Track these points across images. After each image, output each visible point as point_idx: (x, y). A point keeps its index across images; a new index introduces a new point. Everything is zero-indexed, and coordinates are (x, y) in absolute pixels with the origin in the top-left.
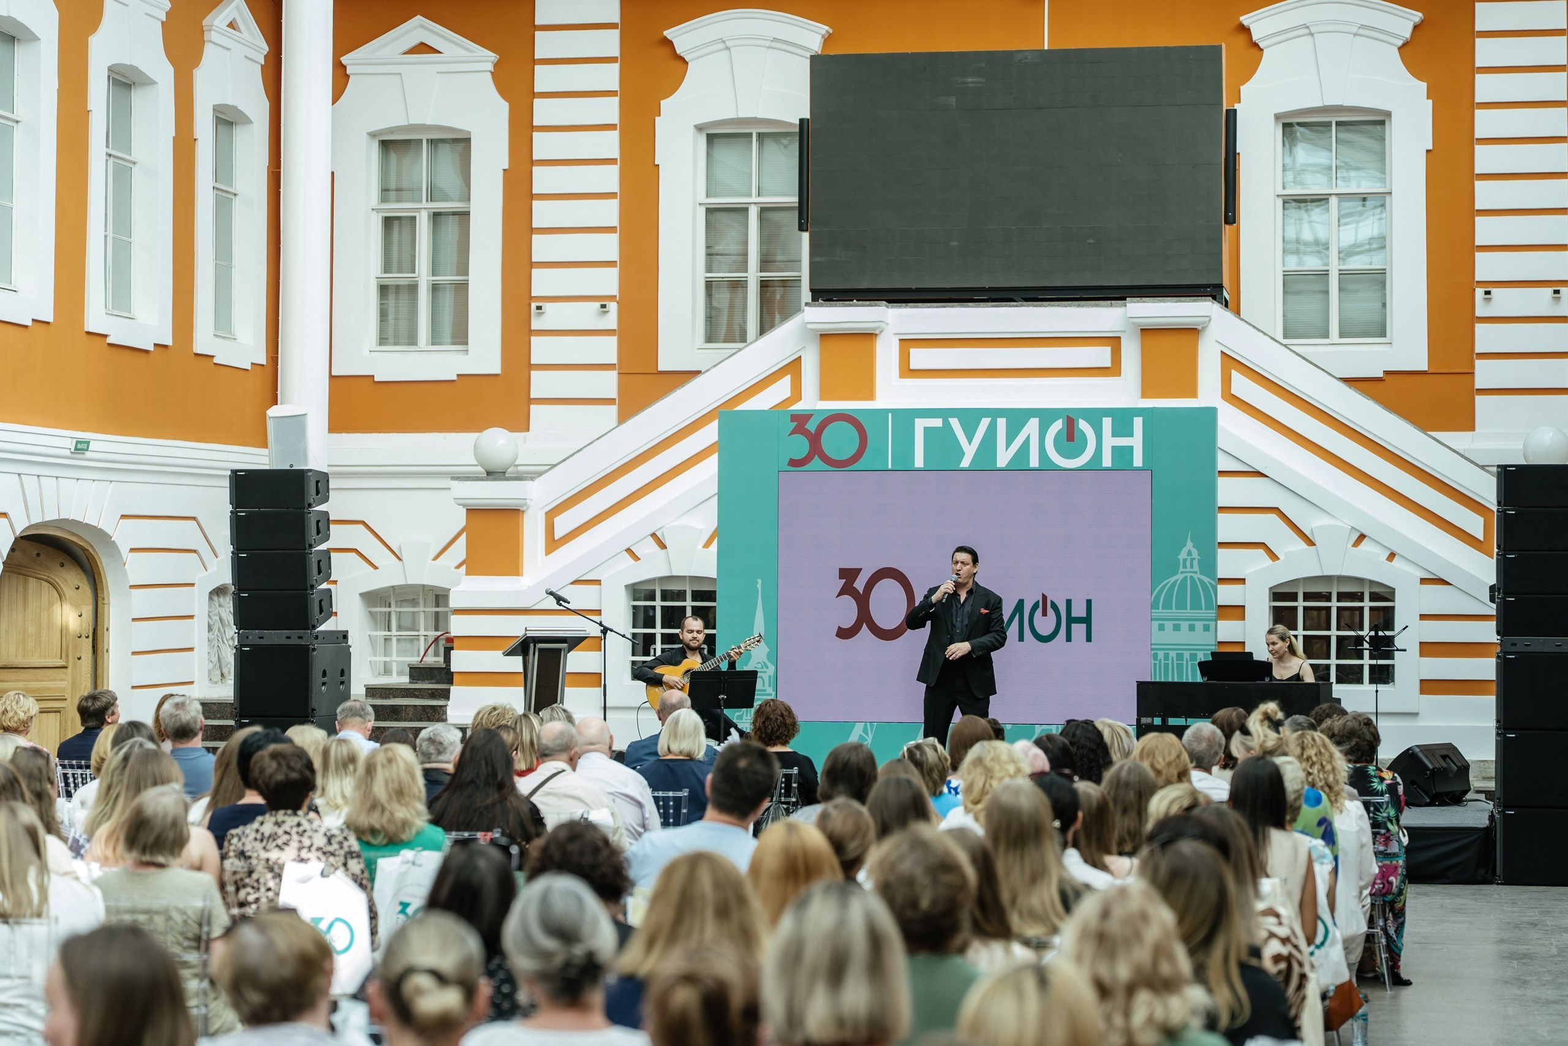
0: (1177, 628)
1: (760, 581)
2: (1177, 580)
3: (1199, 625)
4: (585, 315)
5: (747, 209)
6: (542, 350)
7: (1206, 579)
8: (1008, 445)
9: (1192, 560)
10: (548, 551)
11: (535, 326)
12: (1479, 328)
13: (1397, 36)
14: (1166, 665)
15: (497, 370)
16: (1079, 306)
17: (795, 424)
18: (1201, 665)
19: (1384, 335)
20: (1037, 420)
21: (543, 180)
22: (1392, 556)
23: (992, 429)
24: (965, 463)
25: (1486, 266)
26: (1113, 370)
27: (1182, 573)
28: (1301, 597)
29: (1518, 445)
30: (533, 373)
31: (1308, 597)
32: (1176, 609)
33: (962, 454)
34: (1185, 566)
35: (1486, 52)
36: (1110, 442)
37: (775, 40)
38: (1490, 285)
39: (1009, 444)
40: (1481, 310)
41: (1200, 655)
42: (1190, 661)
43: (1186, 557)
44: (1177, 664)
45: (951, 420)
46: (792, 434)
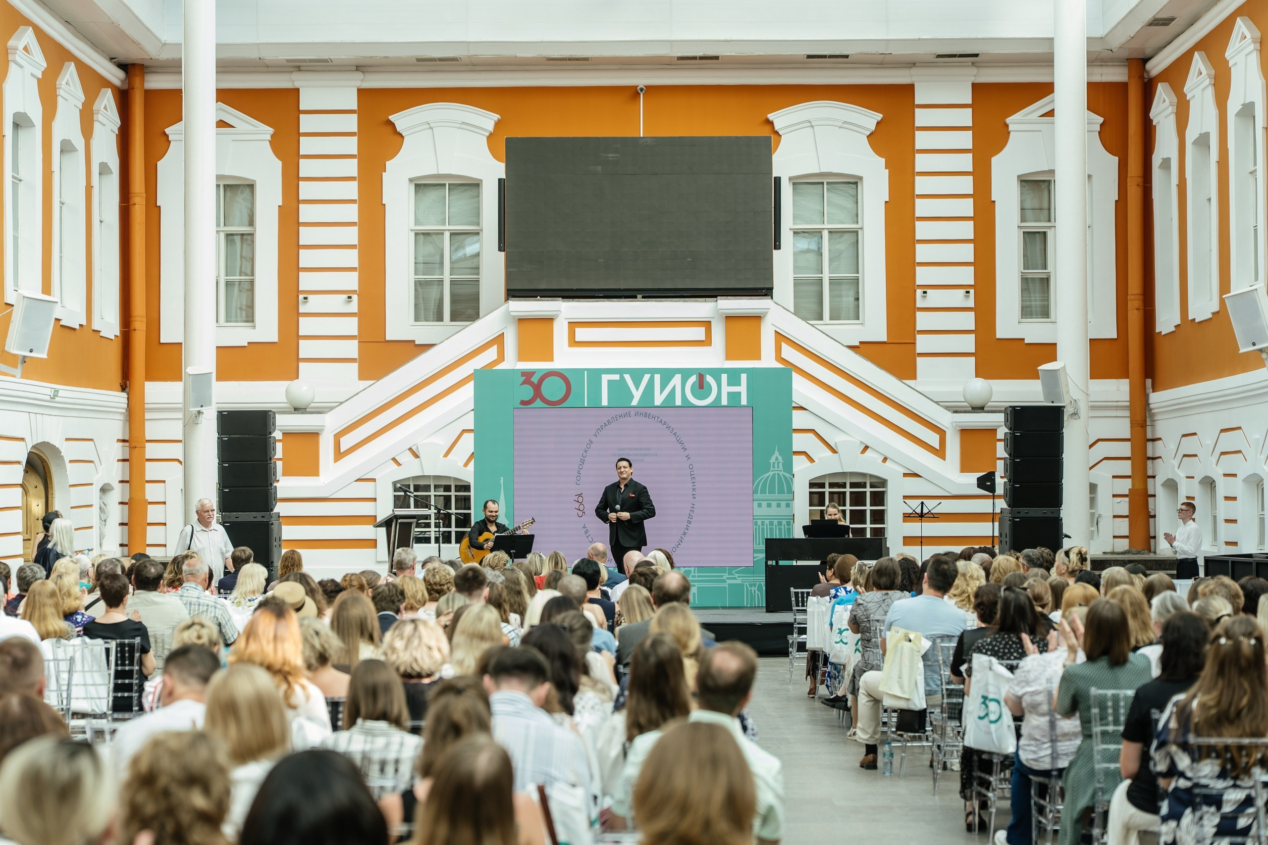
0: (769, 505)
1: (502, 478)
2: (769, 476)
3: (783, 504)
4: (337, 303)
5: (443, 234)
6: (306, 326)
7: (787, 475)
8: (662, 391)
9: (778, 463)
10: (336, 460)
11: (302, 309)
12: (919, 314)
13: (866, 129)
14: (763, 529)
15: (275, 339)
16: (684, 301)
17: (524, 378)
18: (805, 528)
19: (858, 319)
20: (680, 376)
21: (306, 213)
22: (885, 459)
23: (651, 381)
24: (634, 403)
25: (923, 276)
26: (707, 342)
27: (772, 471)
28: (827, 485)
29: (960, 389)
30: (301, 341)
31: (832, 485)
32: (769, 493)
34: (774, 467)
35: (922, 140)
36: (726, 389)
37: (463, 123)
38: (926, 288)
40: (920, 303)
41: (784, 522)
42: (778, 526)
43: (775, 461)
44: (769, 528)
45: (625, 376)
46: (522, 384)
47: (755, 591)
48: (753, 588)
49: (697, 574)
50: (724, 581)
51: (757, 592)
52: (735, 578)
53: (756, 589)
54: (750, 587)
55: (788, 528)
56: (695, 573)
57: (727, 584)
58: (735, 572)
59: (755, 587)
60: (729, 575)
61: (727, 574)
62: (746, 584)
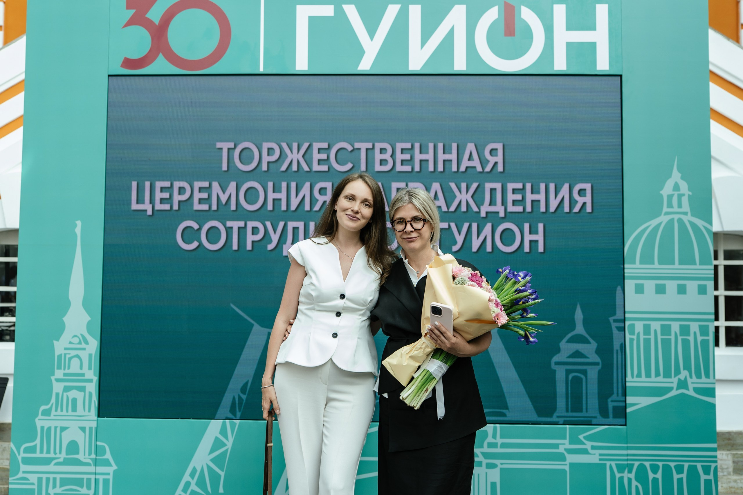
0: (661, 290)
1: (79, 223)
2: (659, 224)
3: (692, 286)
7: (700, 223)
8: (424, 41)
9: (680, 196)
14: (647, 342)
17: (132, 12)
20: (464, 7)
23: (402, 19)
24: (365, 65)
32: (660, 263)
33: (361, 52)
34: (670, 205)
36: (564, 37)
39: (425, 39)
41: (694, 327)
42: (680, 335)
43: (671, 192)
44: (662, 339)
45: (345, 7)
46: (125, 26)
47: (630, 480)
48: (626, 475)
49: (499, 441)
50: (561, 457)
51: (634, 483)
52: (585, 452)
53: (632, 476)
54: (619, 472)
55: (702, 341)
56: (494, 437)
57: (566, 465)
58: (585, 438)
59: (630, 472)
60: (570, 443)
61: (567, 441)
62: (611, 467)
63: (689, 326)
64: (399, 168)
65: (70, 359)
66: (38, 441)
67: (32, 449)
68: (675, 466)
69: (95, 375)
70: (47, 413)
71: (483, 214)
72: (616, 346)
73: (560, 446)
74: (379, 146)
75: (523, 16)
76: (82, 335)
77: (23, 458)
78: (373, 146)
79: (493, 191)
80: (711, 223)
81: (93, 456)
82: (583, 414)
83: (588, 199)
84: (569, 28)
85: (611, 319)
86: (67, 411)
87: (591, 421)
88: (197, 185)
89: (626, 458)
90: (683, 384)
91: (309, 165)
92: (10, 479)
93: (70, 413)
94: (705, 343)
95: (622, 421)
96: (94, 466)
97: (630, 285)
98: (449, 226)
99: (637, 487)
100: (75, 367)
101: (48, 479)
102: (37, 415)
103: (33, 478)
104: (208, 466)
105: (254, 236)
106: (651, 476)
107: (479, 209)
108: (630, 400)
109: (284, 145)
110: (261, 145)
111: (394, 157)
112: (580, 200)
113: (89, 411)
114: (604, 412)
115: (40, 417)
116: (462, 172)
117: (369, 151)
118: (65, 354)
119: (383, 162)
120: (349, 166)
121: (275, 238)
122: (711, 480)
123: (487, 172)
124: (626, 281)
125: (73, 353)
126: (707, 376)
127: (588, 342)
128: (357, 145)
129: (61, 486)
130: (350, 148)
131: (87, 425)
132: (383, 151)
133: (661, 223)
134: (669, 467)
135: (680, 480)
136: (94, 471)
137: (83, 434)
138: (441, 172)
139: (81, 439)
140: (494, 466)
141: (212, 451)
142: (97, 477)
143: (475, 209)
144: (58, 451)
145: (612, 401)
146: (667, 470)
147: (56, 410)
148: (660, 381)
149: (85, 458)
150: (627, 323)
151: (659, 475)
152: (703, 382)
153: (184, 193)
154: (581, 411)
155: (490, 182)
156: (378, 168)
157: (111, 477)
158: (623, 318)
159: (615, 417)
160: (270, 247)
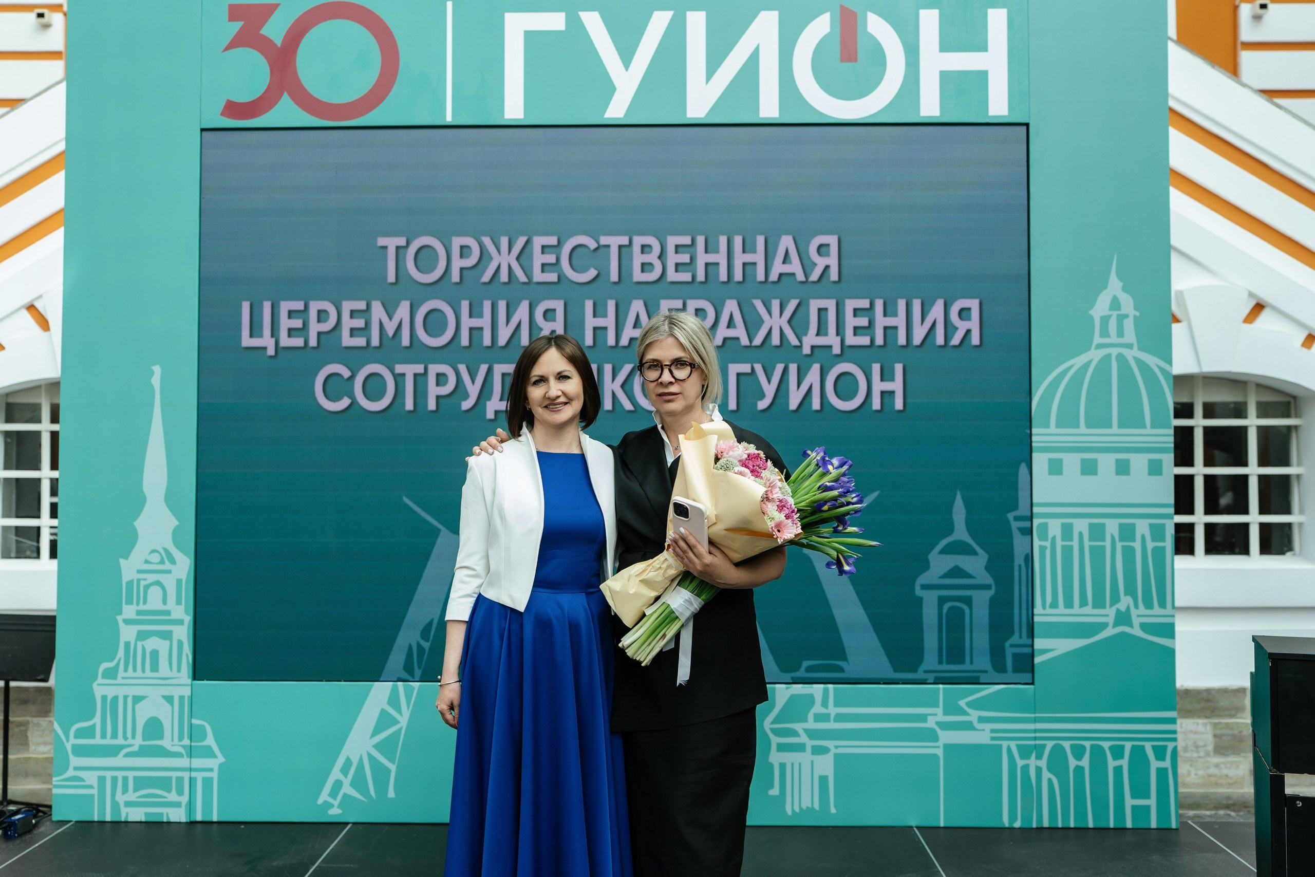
0: (1089, 468)
2: (1087, 365)
3: (1139, 463)
7: (1152, 361)
8: (711, 70)
9: (1121, 318)
14: (1067, 551)
17: (238, 25)
20: (775, 14)
23: (675, 35)
24: (617, 110)
27: (1099, 346)
32: (1088, 426)
33: (610, 89)
34: (1105, 333)
36: (936, 62)
39: (712, 66)
41: (1142, 527)
42: (1121, 540)
43: (1108, 313)
44: (1090, 547)
45: (583, 15)
46: (227, 49)
47: (1039, 770)
48: (1033, 762)
49: (833, 710)
50: (931, 736)
51: (1046, 775)
52: (968, 726)
53: (1043, 763)
54: (1022, 758)
55: (1155, 549)
56: (825, 704)
57: (938, 747)
58: (969, 704)
59: (1039, 757)
60: (946, 713)
61: (939, 710)
62: (1009, 748)
63: (1133, 525)
64: (672, 276)
65: (147, 587)
66: (97, 720)
67: (89, 733)
68: (1111, 748)
69: (187, 613)
70: (111, 674)
71: (806, 350)
72: (1019, 560)
73: (929, 718)
74: (638, 241)
75: (871, 29)
76: (164, 549)
77: (74, 747)
78: (631, 241)
79: (823, 313)
80: (1169, 362)
81: (186, 742)
82: (967, 666)
83: (974, 324)
84: (944, 47)
85: (1010, 516)
86: (144, 671)
87: (978, 678)
88: (348, 306)
89: (1033, 735)
90: (1123, 618)
91: (528, 273)
92: (54, 779)
93: (148, 673)
94: (1159, 553)
95: (1027, 677)
96: (187, 757)
97: (1040, 461)
98: (753, 368)
99: (1050, 780)
100: (154, 601)
101: (114, 780)
102: (96, 678)
103: (91, 778)
104: (369, 755)
105: (439, 388)
106: (1073, 763)
107: (800, 341)
108: (1040, 643)
109: (487, 241)
110: (451, 242)
111: (663, 258)
112: (962, 327)
113: (179, 670)
114: (998, 664)
115: (100, 680)
116: (774, 282)
117: (623, 250)
118: (139, 581)
119: (646, 267)
120: (592, 273)
121: (473, 390)
122: (1166, 769)
123: (814, 282)
124: (1035, 456)
125: (152, 578)
126: (1163, 604)
127: (974, 553)
128: (604, 240)
129: (135, 790)
130: (593, 245)
131: (176, 692)
132: (646, 249)
133: (1090, 362)
134: (1101, 749)
135: (1118, 770)
136: (188, 766)
137: (170, 707)
138: (739, 283)
139: (167, 715)
140: (824, 750)
141: (375, 733)
142: (194, 774)
143: (794, 341)
144: (129, 734)
145: (1012, 646)
146: (1098, 754)
147: (126, 670)
148: (1087, 614)
149: (172, 745)
150: (1036, 522)
151: (1085, 762)
152: (1156, 614)
153: (326, 320)
154: (962, 662)
155: (818, 298)
156: (638, 276)
157: (215, 775)
158: (1029, 514)
159: (1016, 670)
160: (466, 405)
